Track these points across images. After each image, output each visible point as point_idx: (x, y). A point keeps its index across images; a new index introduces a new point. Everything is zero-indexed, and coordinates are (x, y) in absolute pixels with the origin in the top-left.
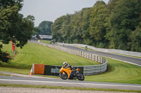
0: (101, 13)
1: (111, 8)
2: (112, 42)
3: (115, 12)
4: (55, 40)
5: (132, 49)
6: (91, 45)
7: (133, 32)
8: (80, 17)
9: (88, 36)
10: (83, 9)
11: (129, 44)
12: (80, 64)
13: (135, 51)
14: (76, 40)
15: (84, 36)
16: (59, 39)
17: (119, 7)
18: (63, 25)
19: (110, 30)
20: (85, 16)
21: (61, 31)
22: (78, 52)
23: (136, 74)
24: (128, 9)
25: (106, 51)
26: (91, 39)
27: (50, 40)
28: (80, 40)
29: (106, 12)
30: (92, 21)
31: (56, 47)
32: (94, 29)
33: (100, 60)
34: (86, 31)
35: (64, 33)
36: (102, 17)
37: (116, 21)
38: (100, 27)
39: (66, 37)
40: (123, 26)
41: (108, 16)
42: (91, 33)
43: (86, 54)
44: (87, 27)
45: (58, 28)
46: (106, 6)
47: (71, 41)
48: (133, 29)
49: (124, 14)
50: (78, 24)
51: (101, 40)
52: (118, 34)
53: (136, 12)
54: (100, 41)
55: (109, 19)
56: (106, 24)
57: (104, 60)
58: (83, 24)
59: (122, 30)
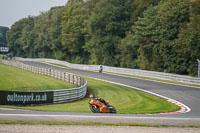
0: (77, 13)
1: (91, 7)
2: (93, 55)
3: (97, 12)
4: (12, 54)
5: (121, 64)
6: (63, 59)
7: (123, 40)
8: (47, 20)
9: (59, 47)
10: (52, 9)
11: (117, 57)
12: (48, 87)
13: (125, 66)
14: (43, 53)
15: (53, 47)
16: (19, 52)
17: (103, 5)
18: (24, 32)
19: (90, 38)
20: (54, 18)
21: (21, 41)
22: (45, 70)
23: (129, 99)
24: (115, 8)
25: (85, 67)
26: (63, 51)
27: (5, 53)
28: (48, 52)
29: (84, 12)
30: (65, 25)
31: (14, 63)
32: (67, 37)
33: (77, 81)
34: (56, 40)
35: (26, 43)
36: (78, 19)
37: (99, 26)
38: (76, 34)
39: (28, 49)
40: (109, 32)
41: (87, 18)
42: (63, 43)
43: (57, 73)
44: (57, 34)
45: (17, 37)
46: (85, 4)
47: (36, 55)
48: (123, 36)
49: (110, 15)
50: (45, 31)
51: (77, 52)
52: (102, 43)
53: (126, 13)
54: (76, 54)
55: (88, 22)
56: (85, 29)
57: (82, 81)
58: (52, 30)
59: (107, 38)
